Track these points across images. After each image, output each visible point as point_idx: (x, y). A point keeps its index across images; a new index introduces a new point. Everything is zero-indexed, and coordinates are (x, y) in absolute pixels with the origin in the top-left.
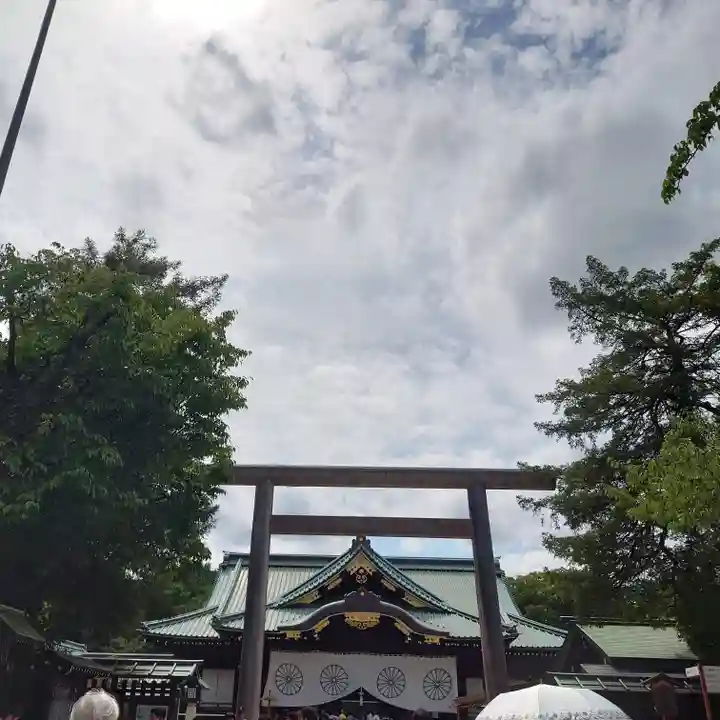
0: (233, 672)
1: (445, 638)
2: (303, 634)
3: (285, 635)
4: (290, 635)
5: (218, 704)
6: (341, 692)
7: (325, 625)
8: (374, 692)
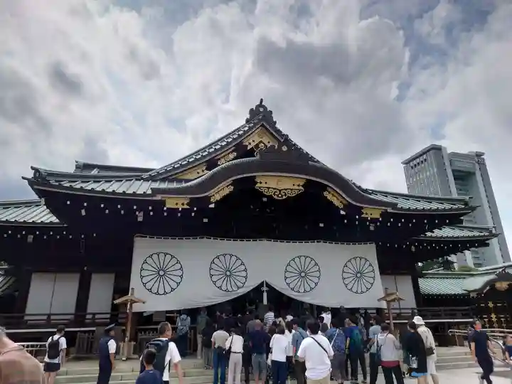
0: (77, 276)
1: (390, 210)
2: (192, 202)
3: (163, 203)
4: (171, 203)
5: (49, 315)
6: (238, 288)
7: (227, 191)
8: (280, 285)
